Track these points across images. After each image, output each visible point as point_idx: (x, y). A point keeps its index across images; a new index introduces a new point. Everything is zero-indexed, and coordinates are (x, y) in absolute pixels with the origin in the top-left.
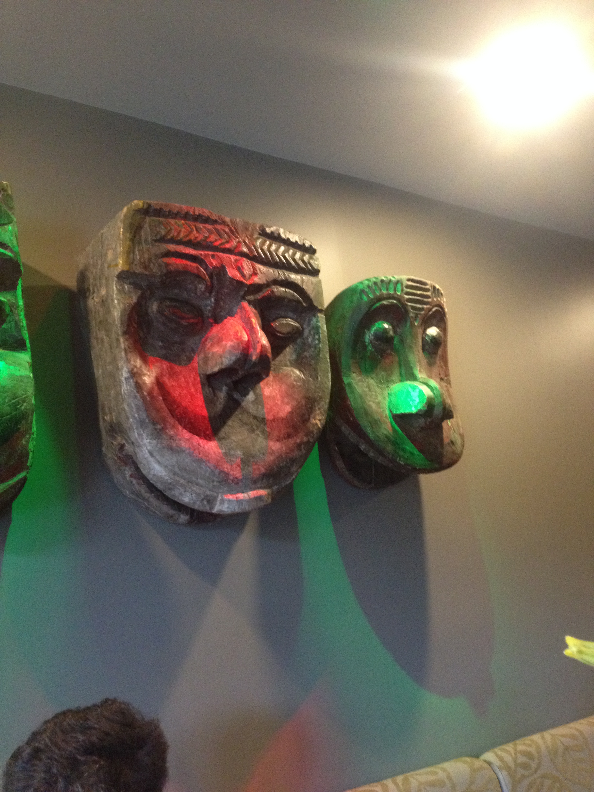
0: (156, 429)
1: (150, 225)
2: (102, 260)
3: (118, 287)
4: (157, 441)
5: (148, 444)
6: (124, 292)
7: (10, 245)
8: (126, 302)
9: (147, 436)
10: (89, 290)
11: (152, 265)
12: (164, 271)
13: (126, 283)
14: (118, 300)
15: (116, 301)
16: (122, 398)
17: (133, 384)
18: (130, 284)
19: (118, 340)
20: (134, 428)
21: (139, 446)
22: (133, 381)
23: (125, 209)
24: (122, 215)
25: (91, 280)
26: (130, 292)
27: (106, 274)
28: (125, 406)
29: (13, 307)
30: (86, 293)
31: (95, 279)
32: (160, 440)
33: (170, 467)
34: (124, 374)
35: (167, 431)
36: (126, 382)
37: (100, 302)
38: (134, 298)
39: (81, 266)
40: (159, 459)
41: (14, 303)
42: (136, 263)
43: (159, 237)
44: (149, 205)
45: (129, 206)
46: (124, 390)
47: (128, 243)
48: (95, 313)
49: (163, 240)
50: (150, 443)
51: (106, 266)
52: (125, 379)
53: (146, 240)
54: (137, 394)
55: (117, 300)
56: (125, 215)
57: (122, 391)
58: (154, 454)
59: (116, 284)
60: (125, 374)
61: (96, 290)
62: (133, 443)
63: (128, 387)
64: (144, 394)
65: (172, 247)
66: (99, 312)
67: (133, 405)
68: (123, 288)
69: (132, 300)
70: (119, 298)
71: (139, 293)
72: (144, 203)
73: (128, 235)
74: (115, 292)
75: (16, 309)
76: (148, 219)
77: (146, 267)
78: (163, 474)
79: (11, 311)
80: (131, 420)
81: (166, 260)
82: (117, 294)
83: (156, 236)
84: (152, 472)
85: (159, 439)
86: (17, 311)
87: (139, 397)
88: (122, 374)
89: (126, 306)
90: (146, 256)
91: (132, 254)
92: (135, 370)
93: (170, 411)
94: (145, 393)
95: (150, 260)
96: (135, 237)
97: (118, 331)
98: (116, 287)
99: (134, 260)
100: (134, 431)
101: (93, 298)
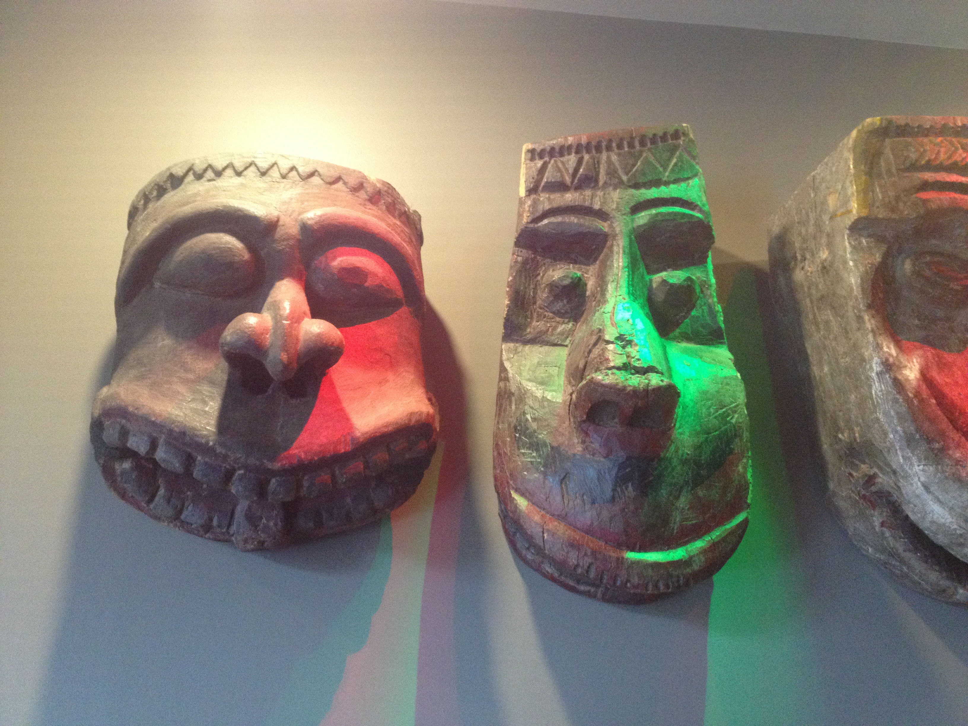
0: (932, 450)
1: (892, 150)
2: (816, 212)
3: (853, 243)
4: (937, 469)
5: (922, 473)
6: (862, 249)
7: (699, 203)
8: (867, 262)
9: (920, 460)
10: (795, 258)
11: (901, 205)
12: (922, 211)
13: (862, 236)
14: (854, 261)
15: (851, 263)
16: (873, 403)
17: (890, 382)
18: (869, 236)
19: (860, 319)
20: (898, 448)
21: (906, 477)
22: (890, 377)
23: (854, 133)
24: (851, 142)
25: (797, 245)
26: (870, 248)
27: (828, 229)
28: (880, 416)
29: (704, 286)
30: (789, 263)
31: (805, 240)
32: (940, 467)
33: (959, 510)
34: (875, 368)
35: (951, 452)
36: (879, 379)
37: (818, 271)
38: (877, 255)
39: (776, 230)
40: (940, 497)
41: (705, 281)
42: (877, 204)
43: (908, 164)
44: (890, 122)
45: (860, 127)
46: (876, 392)
47: (864, 178)
48: (809, 288)
49: (914, 167)
50: (923, 470)
51: (826, 218)
52: (877, 374)
53: (889, 171)
54: (898, 396)
55: (852, 261)
56: (855, 141)
57: (873, 392)
58: (932, 489)
59: (848, 239)
60: (876, 366)
61: (808, 256)
62: (895, 472)
63: (883, 386)
64: (908, 396)
65: (929, 176)
66: (817, 286)
67: (892, 413)
68: (860, 243)
69: (875, 259)
70: (856, 257)
71: (884, 247)
72: (881, 120)
73: (862, 167)
74: (849, 249)
75: (708, 289)
76: (888, 141)
77: (893, 210)
78: (948, 521)
79: (702, 292)
80: (891, 436)
81: (924, 195)
82: (851, 253)
83: (904, 163)
84: (929, 518)
85: (938, 464)
86: (709, 291)
87: (901, 400)
88: (871, 367)
89: (868, 268)
90: (892, 194)
91: (871, 193)
92: (891, 360)
93: (951, 421)
94: (911, 395)
95: (898, 198)
96: (872, 168)
97: (859, 304)
98: (850, 243)
99: (874, 201)
100: (897, 453)
101: (803, 268)
